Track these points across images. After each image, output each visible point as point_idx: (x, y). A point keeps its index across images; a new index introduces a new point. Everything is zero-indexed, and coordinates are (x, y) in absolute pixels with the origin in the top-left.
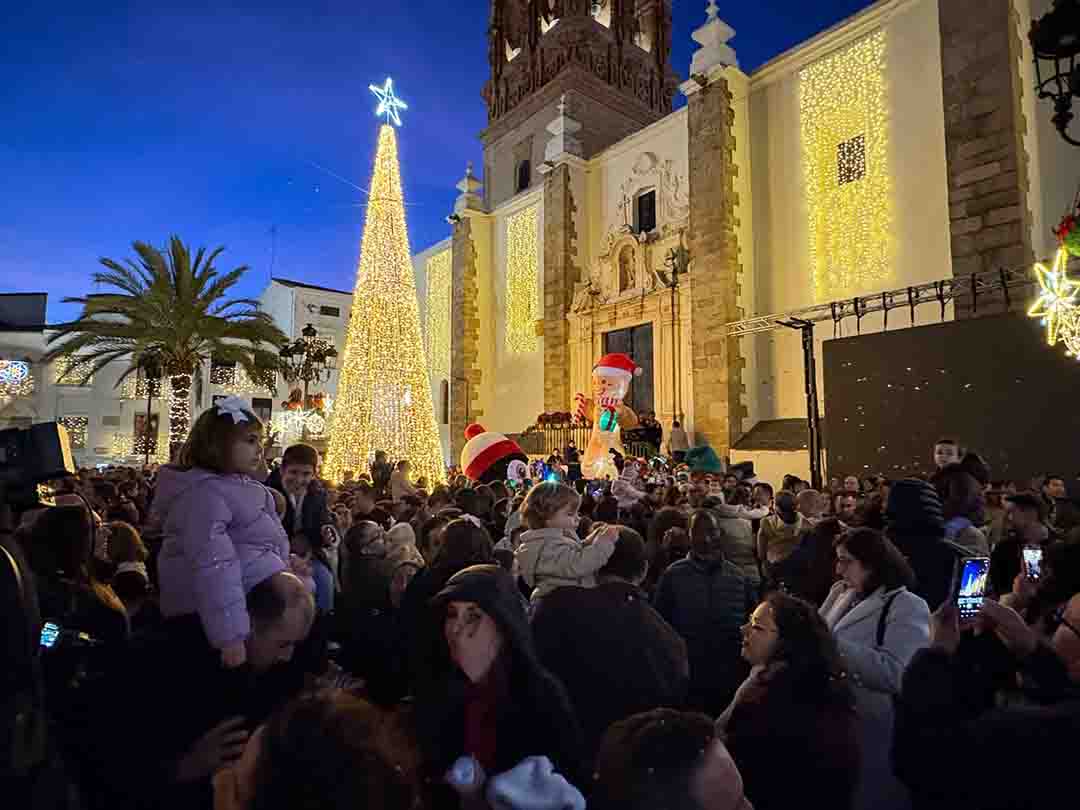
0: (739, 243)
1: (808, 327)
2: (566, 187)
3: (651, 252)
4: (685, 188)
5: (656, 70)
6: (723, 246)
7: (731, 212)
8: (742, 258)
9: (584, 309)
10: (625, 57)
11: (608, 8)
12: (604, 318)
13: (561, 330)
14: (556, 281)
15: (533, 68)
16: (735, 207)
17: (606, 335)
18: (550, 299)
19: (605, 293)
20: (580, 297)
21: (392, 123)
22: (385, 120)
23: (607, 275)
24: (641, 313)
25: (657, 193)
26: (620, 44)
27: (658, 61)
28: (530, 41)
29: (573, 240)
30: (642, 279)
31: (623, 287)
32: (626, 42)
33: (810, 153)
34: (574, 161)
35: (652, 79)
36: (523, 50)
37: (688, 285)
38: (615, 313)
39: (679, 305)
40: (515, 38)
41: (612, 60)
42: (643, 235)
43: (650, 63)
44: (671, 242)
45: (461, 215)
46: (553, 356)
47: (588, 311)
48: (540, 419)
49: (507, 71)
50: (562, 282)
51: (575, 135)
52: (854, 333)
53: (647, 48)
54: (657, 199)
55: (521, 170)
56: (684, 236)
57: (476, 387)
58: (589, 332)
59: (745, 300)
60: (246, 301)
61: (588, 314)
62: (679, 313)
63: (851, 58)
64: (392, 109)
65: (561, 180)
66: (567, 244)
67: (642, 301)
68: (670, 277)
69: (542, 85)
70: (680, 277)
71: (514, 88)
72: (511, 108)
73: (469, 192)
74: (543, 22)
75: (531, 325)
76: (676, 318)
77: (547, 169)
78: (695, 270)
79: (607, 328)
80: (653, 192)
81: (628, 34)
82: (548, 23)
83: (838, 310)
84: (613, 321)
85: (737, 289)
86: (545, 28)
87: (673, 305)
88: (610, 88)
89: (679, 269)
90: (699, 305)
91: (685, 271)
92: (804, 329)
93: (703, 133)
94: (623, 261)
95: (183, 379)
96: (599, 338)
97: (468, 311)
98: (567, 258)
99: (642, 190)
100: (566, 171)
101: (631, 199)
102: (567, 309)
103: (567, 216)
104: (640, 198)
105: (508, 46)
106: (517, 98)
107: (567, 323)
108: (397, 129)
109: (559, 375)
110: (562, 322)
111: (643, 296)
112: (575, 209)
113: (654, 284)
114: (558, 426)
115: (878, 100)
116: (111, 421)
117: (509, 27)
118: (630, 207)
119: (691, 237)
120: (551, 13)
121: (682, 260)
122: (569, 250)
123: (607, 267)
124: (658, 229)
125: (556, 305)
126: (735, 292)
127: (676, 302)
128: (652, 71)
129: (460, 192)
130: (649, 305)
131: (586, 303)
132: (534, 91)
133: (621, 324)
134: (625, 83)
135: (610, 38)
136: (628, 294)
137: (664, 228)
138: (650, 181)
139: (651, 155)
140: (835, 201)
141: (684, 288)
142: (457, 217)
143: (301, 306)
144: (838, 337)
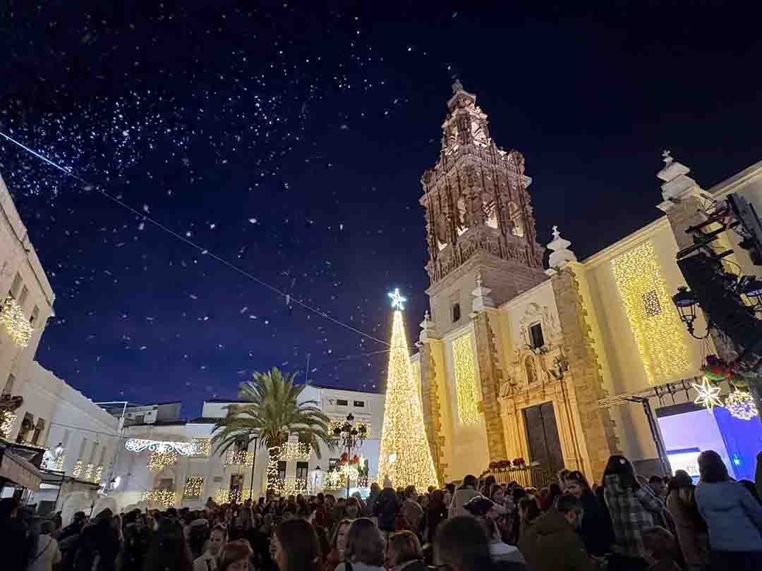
0: (596, 352)
1: (645, 401)
2: (487, 325)
3: (544, 359)
4: (558, 322)
5: (529, 246)
6: (586, 355)
7: (587, 335)
8: (599, 361)
9: (507, 395)
10: (509, 242)
11: (495, 218)
12: (522, 399)
13: (495, 409)
14: (488, 379)
15: (455, 254)
16: (589, 332)
17: (524, 411)
18: (485, 390)
19: (520, 384)
20: (504, 388)
21: (399, 310)
22: (395, 309)
23: (519, 373)
24: (544, 395)
25: (542, 325)
26: (505, 236)
27: (529, 242)
28: (452, 240)
29: (495, 354)
30: (541, 376)
31: (530, 380)
32: (508, 234)
33: (626, 302)
34: (491, 310)
35: (527, 251)
36: (448, 245)
37: (570, 378)
38: (528, 396)
39: (567, 390)
40: (442, 238)
41: (502, 245)
42: (538, 350)
43: (524, 243)
44: (556, 353)
45: (424, 342)
46: (491, 425)
47: (511, 396)
48: (490, 466)
49: (440, 256)
50: (491, 379)
51: (489, 295)
52: (672, 404)
53: (521, 235)
54: (542, 328)
55: (455, 310)
56: (563, 350)
57: (442, 448)
58: (513, 409)
59: (607, 385)
60: (311, 402)
61: (511, 398)
62: (567, 395)
63: (637, 254)
64: (399, 302)
65: (483, 321)
66: (492, 356)
67: (544, 388)
68: (558, 374)
69: (462, 263)
70: (564, 373)
71: (445, 264)
72: (444, 275)
73: (428, 328)
74: (459, 230)
75: (474, 406)
76: (566, 399)
77: (475, 315)
78: (572, 369)
79: (524, 406)
80: (540, 324)
81: (508, 229)
82: (461, 229)
83: (659, 391)
84: (527, 401)
85: (600, 379)
86: (460, 233)
87: (563, 391)
88: (503, 261)
89: (563, 369)
90: (578, 390)
91: (567, 370)
92: (643, 402)
93: (562, 294)
94: (528, 365)
95: (276, 450)
96: (520, 412)
97: (432, 398)
98: (493, 365)
99: (531, 324)
100: (486, 316)
101: (527, 329)
102: (497, 395)
103: (490, 340)
104: (532, 328)
105: (439, 243)
106: (447, 270)
107: (498, 404)
108: (402, 311)
109: (497, 437)
110: (494, 403)
111: (544, 386)
112: (493, 336)
113: (549, 378)
114: (503, 470)
115: (657, 274)
116: (217, 479)
117: (439, 234)
118: (527, 335)
119: (567, 351)
120: (463, 224)
121: (563, 364)
122: (494, 360)
123: (518, 369)
124: (546, 346)
125: (489, 392)
126: (599, 381)
127: (564, 388)
128: (526, 247)
129: (422, 329)
130: (548, 390)
131: (509, 391)
132: (457, 266)
133: (533, 403)
134: (512, 256)
135: (498, 234)
136: (533, 385)
137: (550, 345)
138: (537, 319)
139: (534, 304)
140: (647, 326)
141: (568, 380)
142: (422, 344)
143: (325, 400)
144: (663, 406)
